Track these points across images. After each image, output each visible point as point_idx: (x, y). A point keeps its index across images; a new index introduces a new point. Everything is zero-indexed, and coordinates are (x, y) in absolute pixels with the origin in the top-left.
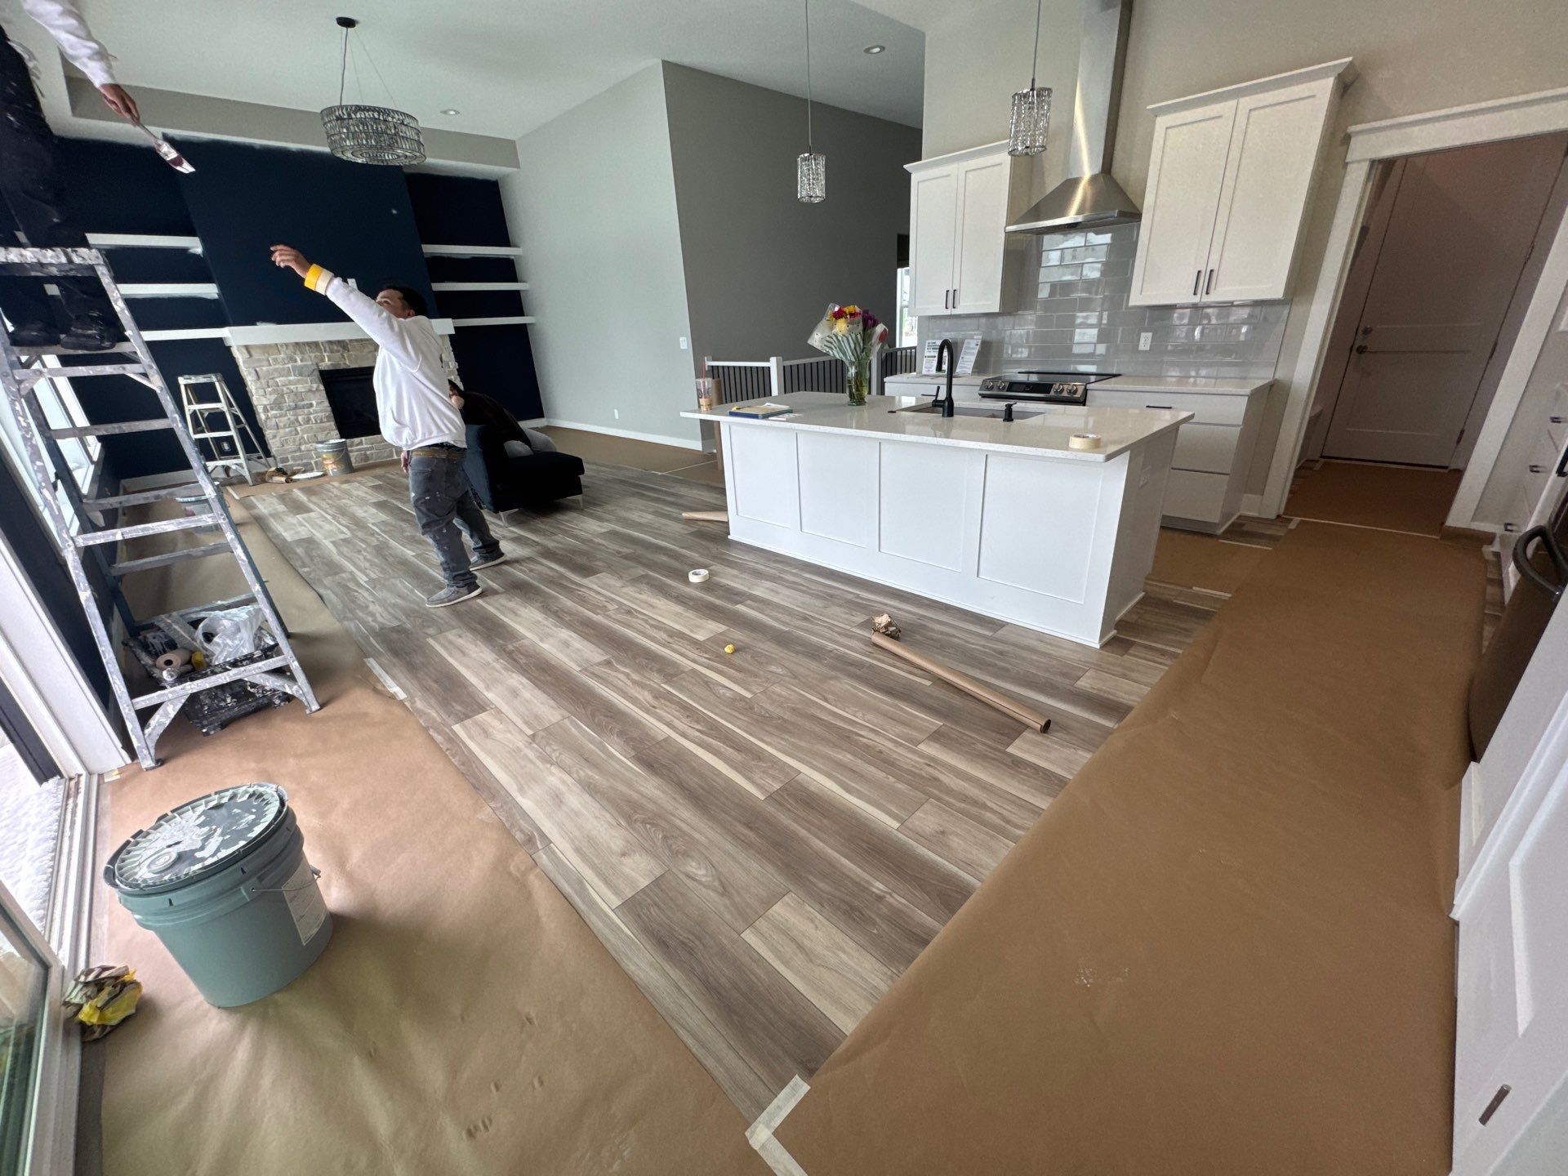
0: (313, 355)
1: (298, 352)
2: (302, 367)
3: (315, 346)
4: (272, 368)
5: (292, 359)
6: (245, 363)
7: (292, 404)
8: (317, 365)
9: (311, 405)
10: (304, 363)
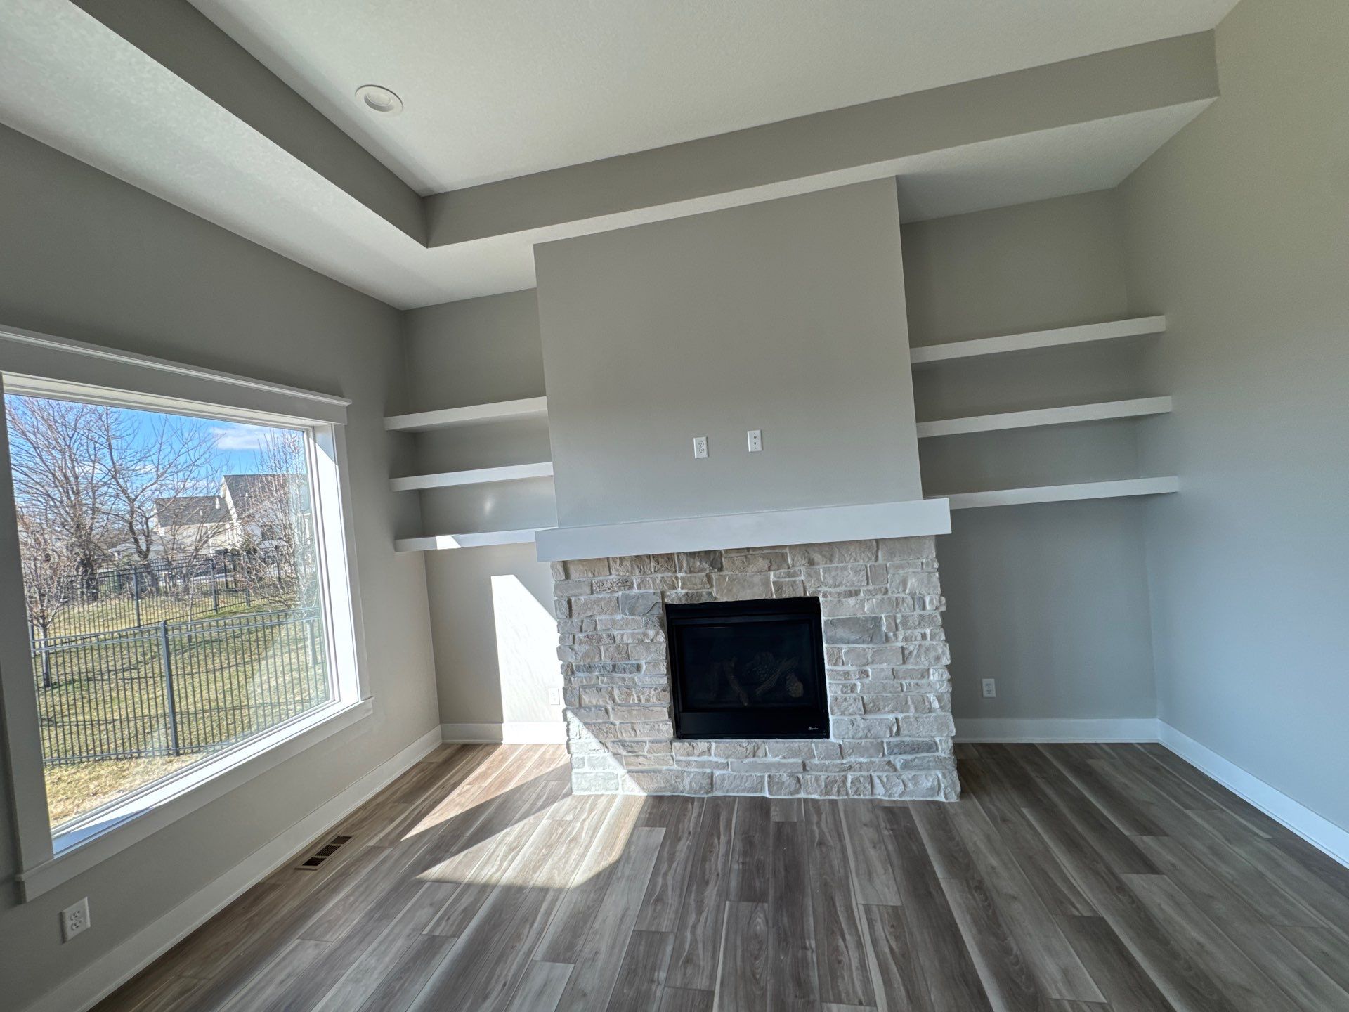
0: (659, 576)
1: (637, 572)
2: (637, 598)
3: (667, 560)
4: (593, 597)
5: (626, 583)
6: (556, 587)
7: (609, 663)
8: (663, 595)
9: (638, 668)
10: (641, 591)
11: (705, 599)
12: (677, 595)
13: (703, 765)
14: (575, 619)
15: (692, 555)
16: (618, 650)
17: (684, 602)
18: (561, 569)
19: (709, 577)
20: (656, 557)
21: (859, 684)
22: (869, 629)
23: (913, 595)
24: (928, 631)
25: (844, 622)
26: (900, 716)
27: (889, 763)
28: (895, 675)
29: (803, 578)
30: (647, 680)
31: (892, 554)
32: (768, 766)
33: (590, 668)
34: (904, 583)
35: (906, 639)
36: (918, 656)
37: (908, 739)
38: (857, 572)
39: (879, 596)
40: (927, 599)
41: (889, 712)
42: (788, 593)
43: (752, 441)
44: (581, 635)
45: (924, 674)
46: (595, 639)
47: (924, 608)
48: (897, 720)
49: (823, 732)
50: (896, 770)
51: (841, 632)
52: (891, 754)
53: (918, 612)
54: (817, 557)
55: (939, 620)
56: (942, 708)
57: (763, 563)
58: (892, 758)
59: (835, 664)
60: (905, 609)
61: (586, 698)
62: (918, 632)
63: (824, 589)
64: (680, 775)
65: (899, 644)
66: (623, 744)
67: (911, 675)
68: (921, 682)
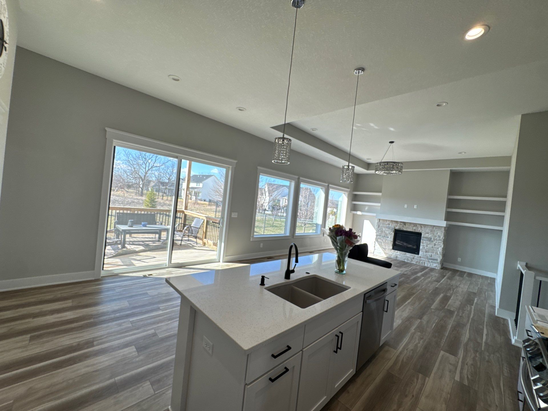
0: (395, 224)
1: (391, 223)
2: (390, 227)
3: (397, 222)
4: (383, 225)
5: (389, 224)
6: (377, 223)
7: (383, 236)
8: (395, 227)
9: (388, 237)
10: (391, 226)
11: (402, 229)
12: (397, 228)
13: (396, 254)
14: (379, 228)
15: (401, 222)
16: (386, 234)
17: (398, 229)
18: (379, 220)
19: (403, 226)
20: (395, 221)
21: (426, 248)
22: (430, 239)
23: (438, 236)
24: (440, 242)
25: (426, 238)
26: (432, 254)
27: (429, 261)
28: (432, 247)
29: (419, 229)
30: (389, 239)
31: (436, 228)
32: (407, 257)
33: (380, 236)
34: (437, 233)
35: (436, 242)
36: (437, 245)
37: (433, 258)
38: (429, 230)
39: (432, 235)
40: (441, 237)
41: (431, 253)
42: (416, 231)
43: (415, 207)
44: (380, 231)
45: (438, 248)
46: (382, 231)
47: (440, 238)
48: (431, 255)
49: (418, 254)
50: (429, 262)
51: (424, 239)
52: (429, 259)
53: (439, 238)
54: (422, 226)
55: (442, 240)
56: (440, 254)
57: (413, 226)
58: (429, 260)
59: (422, 243)
60: (437, 237)
61: (379, 240)
62: (438, 242)
63: (423, 232)
64: (392, 255)
65: (435, 243)
66: (383, 248)
67: (435, 248)
68: (438, 250)
